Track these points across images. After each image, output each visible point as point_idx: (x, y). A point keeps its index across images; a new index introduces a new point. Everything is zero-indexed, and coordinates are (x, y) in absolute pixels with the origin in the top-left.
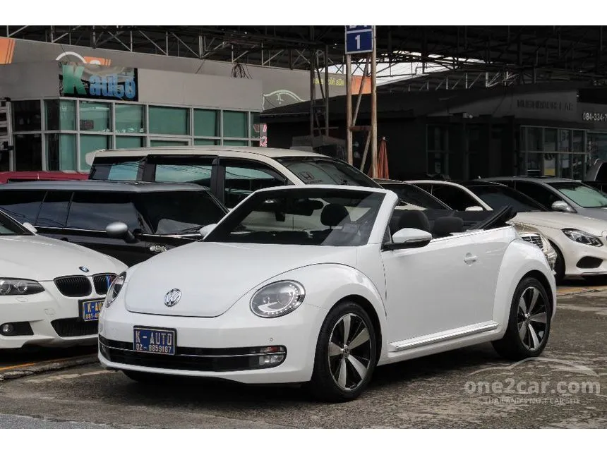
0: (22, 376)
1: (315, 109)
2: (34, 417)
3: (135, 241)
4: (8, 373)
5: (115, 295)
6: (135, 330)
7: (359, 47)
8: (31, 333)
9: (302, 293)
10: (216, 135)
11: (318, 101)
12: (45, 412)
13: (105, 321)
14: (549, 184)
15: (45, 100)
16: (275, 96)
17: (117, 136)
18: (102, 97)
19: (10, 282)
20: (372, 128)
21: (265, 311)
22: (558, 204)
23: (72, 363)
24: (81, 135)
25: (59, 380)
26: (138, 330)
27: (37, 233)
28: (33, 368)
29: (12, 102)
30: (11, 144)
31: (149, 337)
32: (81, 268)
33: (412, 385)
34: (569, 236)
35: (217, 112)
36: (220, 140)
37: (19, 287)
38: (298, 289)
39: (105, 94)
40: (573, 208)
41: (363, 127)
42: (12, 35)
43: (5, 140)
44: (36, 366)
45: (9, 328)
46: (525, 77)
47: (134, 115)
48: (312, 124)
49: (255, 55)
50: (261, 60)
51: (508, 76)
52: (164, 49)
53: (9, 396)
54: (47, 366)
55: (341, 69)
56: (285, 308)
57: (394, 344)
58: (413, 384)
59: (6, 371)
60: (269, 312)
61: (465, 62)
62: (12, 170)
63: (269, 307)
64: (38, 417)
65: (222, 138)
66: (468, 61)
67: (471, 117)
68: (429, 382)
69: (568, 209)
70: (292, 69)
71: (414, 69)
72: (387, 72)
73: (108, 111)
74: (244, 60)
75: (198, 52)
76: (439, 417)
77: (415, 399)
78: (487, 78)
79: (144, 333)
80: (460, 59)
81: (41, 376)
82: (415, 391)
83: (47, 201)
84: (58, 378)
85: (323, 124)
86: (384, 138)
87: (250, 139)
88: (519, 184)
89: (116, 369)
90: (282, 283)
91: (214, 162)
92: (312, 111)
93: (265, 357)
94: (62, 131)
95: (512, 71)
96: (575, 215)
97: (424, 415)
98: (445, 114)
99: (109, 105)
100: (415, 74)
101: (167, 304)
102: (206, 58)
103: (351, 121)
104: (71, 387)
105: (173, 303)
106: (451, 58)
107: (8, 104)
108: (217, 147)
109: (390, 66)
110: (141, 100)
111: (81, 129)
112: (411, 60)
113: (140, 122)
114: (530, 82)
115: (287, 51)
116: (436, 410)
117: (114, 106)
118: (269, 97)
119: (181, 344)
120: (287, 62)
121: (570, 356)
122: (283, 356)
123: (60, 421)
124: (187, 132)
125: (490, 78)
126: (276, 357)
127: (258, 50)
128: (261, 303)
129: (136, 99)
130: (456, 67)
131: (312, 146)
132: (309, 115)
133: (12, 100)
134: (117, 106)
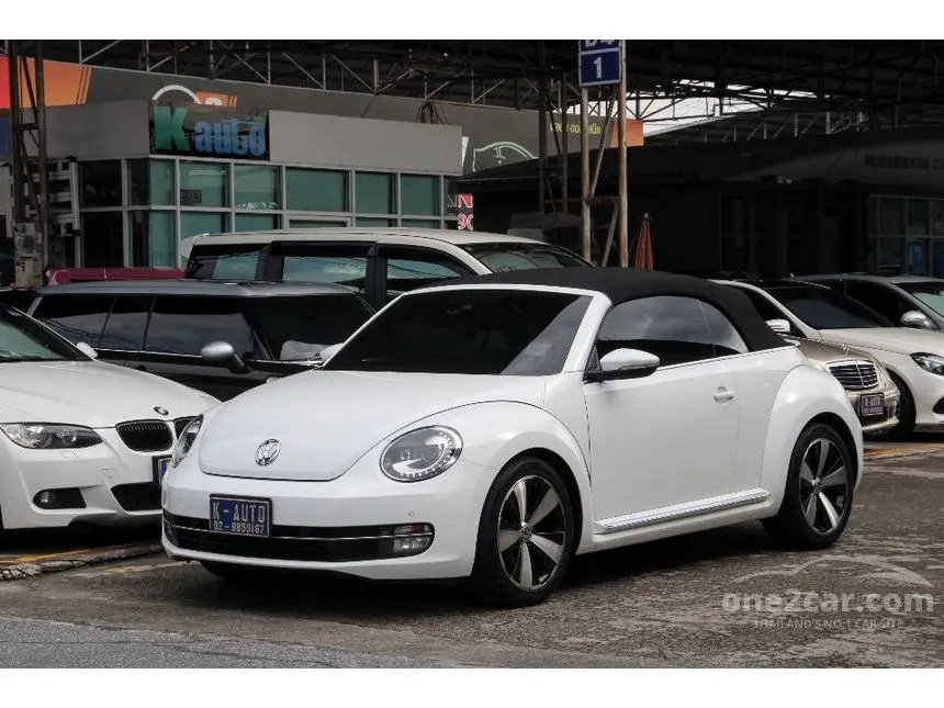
0: (69, 568)
1: (547, 171)
2: (77, 623)
3: (244, 371)
4: (48, 564)
5: (187, 449)
6: (212, 501)
7: (599, 75)
8: (83, 505)
9: (458, 446)
10: (390, 213)
11: (552, 159)
12: (93, 616)
13: (170, 488)
14: (898, 285)
15: (128, 160)
16: (492, 151)
17: (237, 214)
18: (214, 154)
19: (51, 429)
20: (620, 200)
21: (402, 473)
22: (912, 316)
23: (143, 549)
24: (182, 212)
25: (121, 574)
26: (217, 501)
27: (97, 358)
28: (87, 556)
29: (79, 163)
30: (76, 226)
31: (232, 510)
32: (156, 409)
33: (640, 582)
34: (921, 364)
35: (391, 176)
36: (396, 219)
37: (65, 437)
38: (452, 439)
39: (219, 150)
40: (934, 322)
41: (607, 197)
42: (86, 59)
43: (68, 221)
44: (89, 553)
45: (50, 499)
46: (882, 118)
47: (265, 181)
48: (542, 194)
49: (460, 87)
50: (470, 94)
51: (861, 118)
52: (320, 80)
53: (45, 595)
54: (106, 554)
55: (596, 109)
56: (432, 467)
57: (604, 523)
58: (644, 581)
59: (45, 560)
60: (408, 473)
61: (787, 96)
62: (79, 266)
63: (410, 466)
64: (83, 623)
65: (399, 216)
66: (791, 94)
67: (789, 181)
68: (669, 578)
69: (926, 323)
70: (518, 109)
71: (710, 108)
72: (668, 113)
73: (223, 176)
74: (443, 95)
75: (371, 84)
76: (672, 626)
77: (642, 602)
78: (828, 120)
79: (225, 505)
80: (776, 92)
81: (97, 568)
82: (645, 590)
83: (116, 311)
84: (121, 571)
85: (558, 194)
86: (646, 216)
87: (442, 218)
88: (854, 285)
89: (188, 559)
90: (429, 431)
91: (371, 252)
92: (541, 173)
93: (402, 540)
94: (154, 207)
95: (864, 109)
96: (937, 333)
97: (648, 623)
98: (748, 177)
99: (226, 166)
100: (712, 116)
101: (259, 463)
102: (386, 93)
103: (588, 189)
104: (137, 583)
105: (267, 461)
106: (762, 90)
107: (73, 166)
108: (392, 230)
109: (673, 103)
110: (274, 160)
111: (183, 204)
112: (700, 93)
113: (273, 191)
114: (890, 127)
115: (511, 82)
116: (668, 615)
117: (233, 168)
118: (482, 152)
119: (279, 520)
120: (509, 99)
121: (891, 543)
122: (428, 539)
123: (115, 629)
124: (345, 208)
125: (833, 120)
126: (419, 540)
127: (466, 80)
128: (396, 459)
129: (266, 156)
130: (772, 104)
131: (541, 227)
132: (537, 181)
133: (78, 160)
134: (239, 168)
